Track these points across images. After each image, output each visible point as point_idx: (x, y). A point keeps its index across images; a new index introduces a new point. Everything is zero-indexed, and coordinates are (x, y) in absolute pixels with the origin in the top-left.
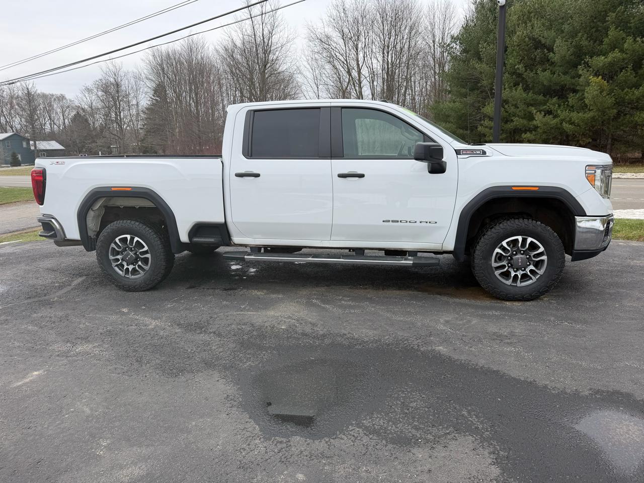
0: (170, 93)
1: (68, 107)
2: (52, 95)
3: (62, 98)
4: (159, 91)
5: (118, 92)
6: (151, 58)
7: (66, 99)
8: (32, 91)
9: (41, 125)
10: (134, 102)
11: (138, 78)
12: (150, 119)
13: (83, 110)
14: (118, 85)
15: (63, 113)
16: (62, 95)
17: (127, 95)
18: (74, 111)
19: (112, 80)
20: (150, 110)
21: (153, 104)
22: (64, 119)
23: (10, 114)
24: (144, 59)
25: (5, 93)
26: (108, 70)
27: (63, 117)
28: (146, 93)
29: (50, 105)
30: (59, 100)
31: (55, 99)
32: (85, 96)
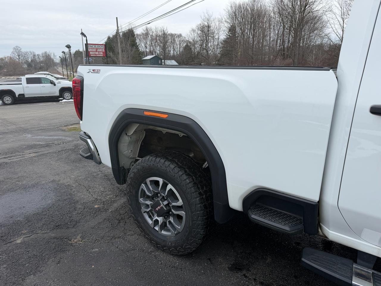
0: (238, 30)
1: (183, 41)
2: (176, 34)
3: (180, 36)
4: (232, 29)
5: (208, 31)
6: (230, 8)
7: (182, 36)
8: (166, 32)
9: (169, 51)
10: (217, 37)
11: (220, 21)
12: (225, 47)
13: (190, 42)
14: (209, 27)
15: (180, 44)
16: (180, 34)
17: (213, 33)
18: (185, 43)
19: (206, 24)
20: (226, 42)
21: (227, 38)
22: (180, 48)
23: (155, 45)
24: (225, 9)
25: (154, 34)
26: (204, 17)
27: (180, 46)
28: (224, 31)
29: (174, 40)
30: (179, 37)
31: (177, 37)
32: (191, 34)
